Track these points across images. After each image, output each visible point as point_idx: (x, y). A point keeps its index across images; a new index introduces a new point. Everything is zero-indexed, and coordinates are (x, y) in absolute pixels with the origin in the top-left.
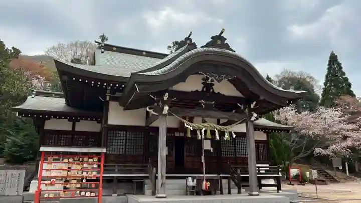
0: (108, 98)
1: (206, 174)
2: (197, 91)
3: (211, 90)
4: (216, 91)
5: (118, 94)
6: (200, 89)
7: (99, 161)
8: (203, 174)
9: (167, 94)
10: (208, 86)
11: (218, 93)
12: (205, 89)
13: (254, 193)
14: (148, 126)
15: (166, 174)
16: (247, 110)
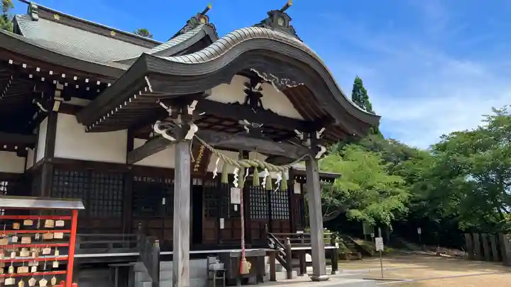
0: (56, 108)
1: (246, 248)
2: (237, 103)
3: (259, 104)
4: (266, 107)
5: (75, 101)
6: (242, 101)
7: (68, 226)
8: (240, 248)
9: (195, 103)
10: (254, 97)
11: (269, 110)
12: (249, 102)
13: (321, 277)
14: (131, 165)
15: (191, 250)
16: (309, 142)
